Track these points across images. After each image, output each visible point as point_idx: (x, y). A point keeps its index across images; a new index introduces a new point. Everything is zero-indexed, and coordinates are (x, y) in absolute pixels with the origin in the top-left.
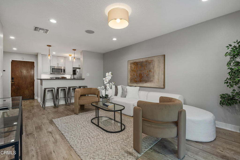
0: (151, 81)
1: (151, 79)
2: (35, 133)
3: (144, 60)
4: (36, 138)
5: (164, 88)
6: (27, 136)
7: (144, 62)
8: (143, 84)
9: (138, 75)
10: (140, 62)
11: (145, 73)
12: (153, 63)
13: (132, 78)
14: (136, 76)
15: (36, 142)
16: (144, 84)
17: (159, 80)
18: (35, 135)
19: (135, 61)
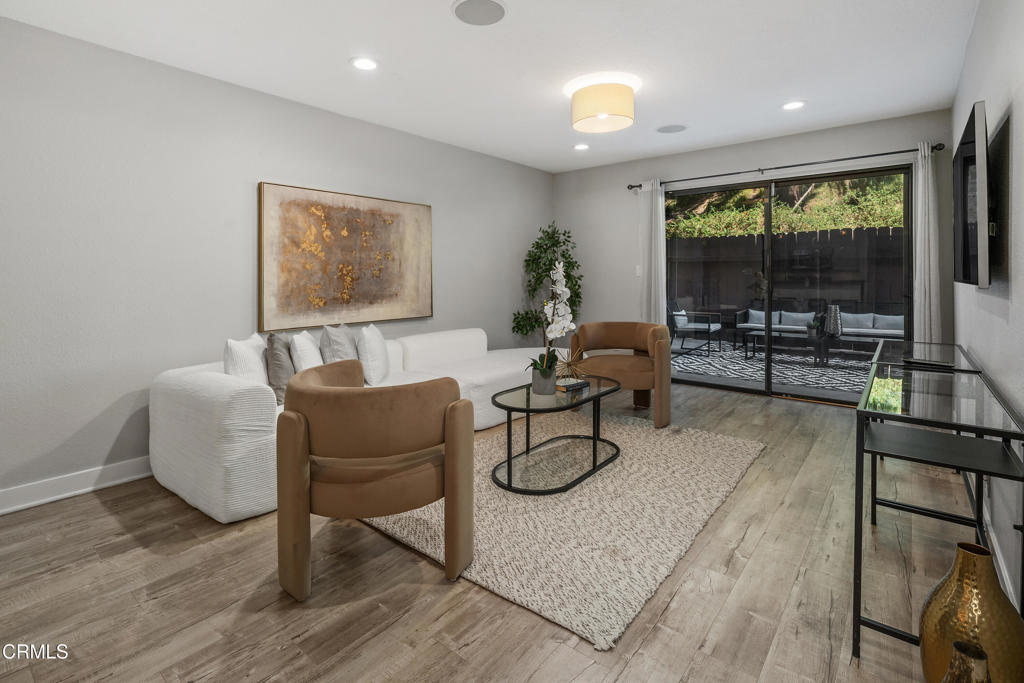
0: (393, 296)
1: (393, 290)
2: (790, 613)
3: (365, 205)
4: (801, 578)
5: (432, 316)
6: (833, 616)
7: (365, 213)
8: (358, 309)
9: (332, 268)
10: (344, 208)
11: (368, 262)
12: (398, 226)
13: (298, 284)
14: (320, 274)
15: (809, 560)
16: (361, 311)
17: (417, 290)
18: (793, 601)
19: (315, 197)
